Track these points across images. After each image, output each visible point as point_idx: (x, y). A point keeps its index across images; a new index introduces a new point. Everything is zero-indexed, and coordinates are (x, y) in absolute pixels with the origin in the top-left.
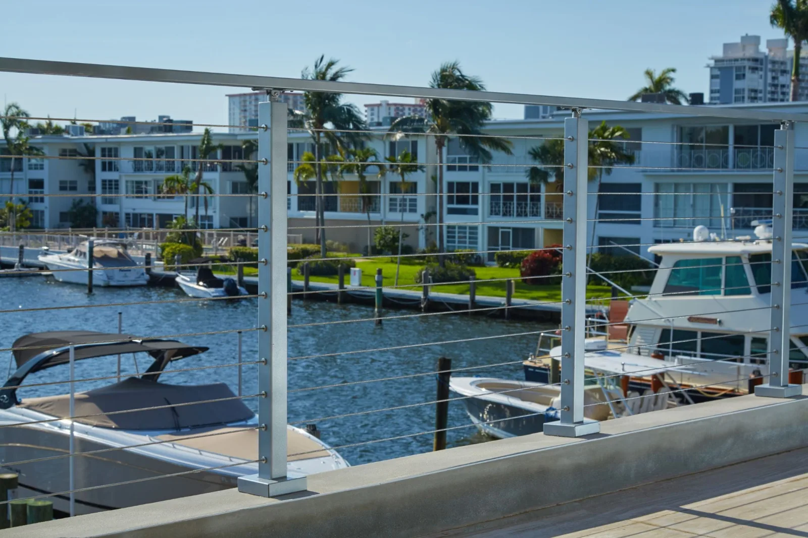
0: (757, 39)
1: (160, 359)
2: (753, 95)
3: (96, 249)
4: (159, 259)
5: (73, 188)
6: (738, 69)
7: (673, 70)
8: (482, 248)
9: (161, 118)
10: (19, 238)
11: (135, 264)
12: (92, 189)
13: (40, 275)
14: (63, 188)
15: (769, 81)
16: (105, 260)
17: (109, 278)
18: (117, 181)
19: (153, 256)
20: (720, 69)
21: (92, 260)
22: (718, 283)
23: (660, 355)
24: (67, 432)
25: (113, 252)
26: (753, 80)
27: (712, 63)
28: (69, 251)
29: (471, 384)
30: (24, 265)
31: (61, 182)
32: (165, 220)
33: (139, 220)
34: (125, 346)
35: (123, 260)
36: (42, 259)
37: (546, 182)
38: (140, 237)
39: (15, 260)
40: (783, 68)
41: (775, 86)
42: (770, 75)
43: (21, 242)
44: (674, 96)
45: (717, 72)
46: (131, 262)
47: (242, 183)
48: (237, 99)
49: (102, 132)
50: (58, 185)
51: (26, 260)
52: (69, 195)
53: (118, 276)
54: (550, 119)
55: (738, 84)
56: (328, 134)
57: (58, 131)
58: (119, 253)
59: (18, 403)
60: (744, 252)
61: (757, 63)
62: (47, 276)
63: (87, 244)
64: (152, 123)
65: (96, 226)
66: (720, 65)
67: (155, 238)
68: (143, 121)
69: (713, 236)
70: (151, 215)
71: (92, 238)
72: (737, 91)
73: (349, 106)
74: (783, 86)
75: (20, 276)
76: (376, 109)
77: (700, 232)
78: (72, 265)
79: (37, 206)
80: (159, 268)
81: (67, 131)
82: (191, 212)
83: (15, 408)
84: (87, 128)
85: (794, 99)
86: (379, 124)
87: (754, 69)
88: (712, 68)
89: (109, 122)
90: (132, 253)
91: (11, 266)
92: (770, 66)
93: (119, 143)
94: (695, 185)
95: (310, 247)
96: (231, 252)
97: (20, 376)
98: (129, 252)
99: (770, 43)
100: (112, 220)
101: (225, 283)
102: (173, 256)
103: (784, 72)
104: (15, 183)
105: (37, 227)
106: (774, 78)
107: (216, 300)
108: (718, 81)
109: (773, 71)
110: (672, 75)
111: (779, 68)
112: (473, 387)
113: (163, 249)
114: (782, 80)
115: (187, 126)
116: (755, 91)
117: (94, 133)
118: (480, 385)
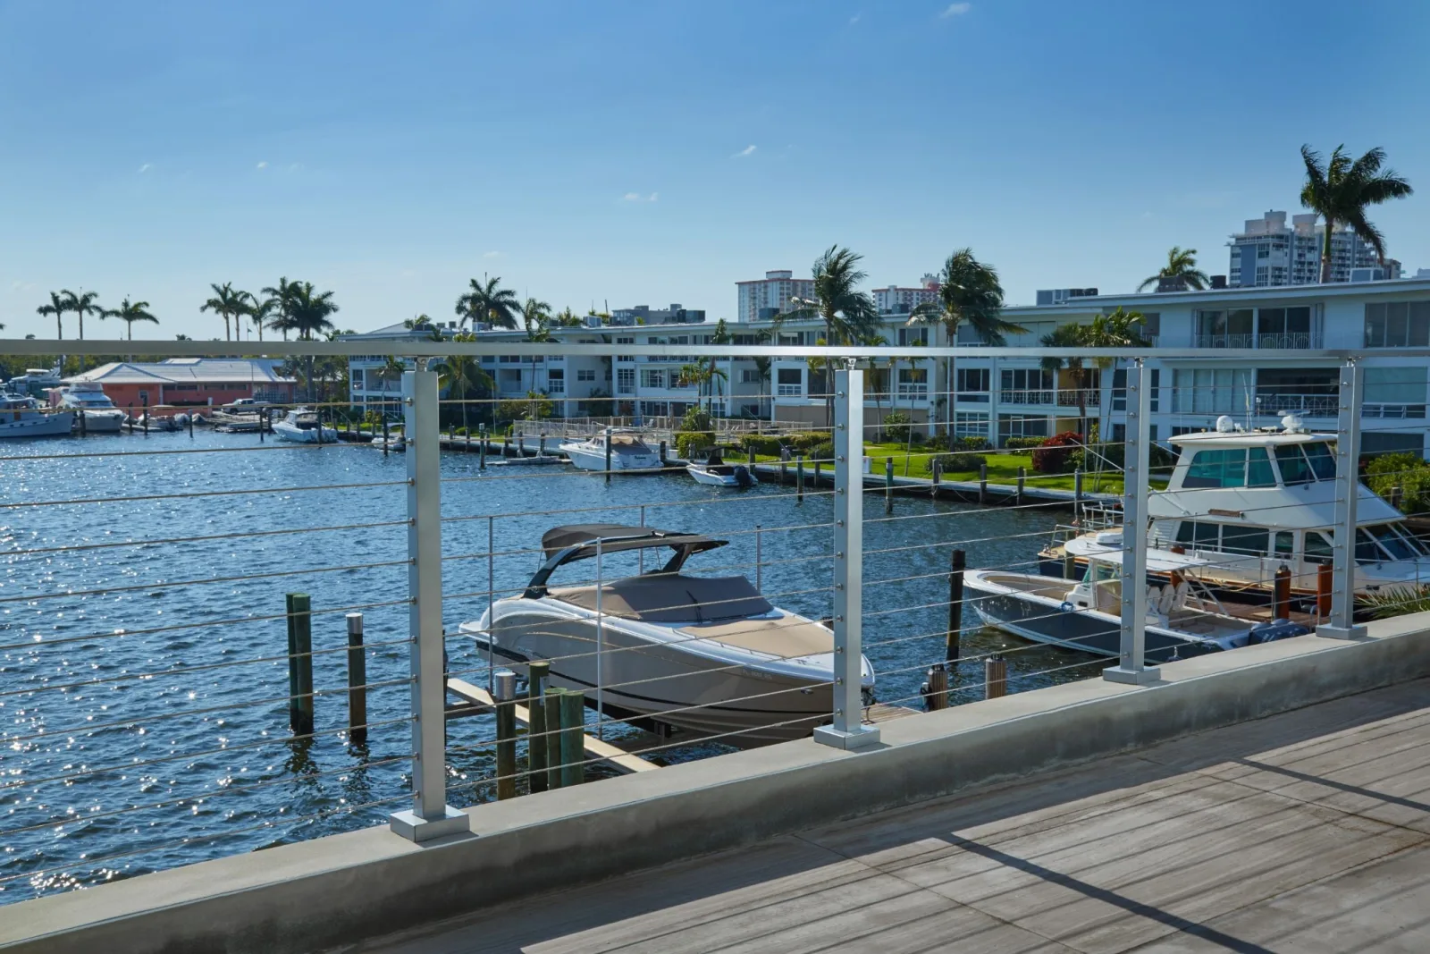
0: (1282, 215)
1: (681, 553)
2: (1277, 273)
3: (613, 438)
4: (674, 448)
5: (591, 378)
6: (1262, 246)
7: (1194, 252)
8: (993, 435)
9: (674, 306)
10: (541, 427)
11: (650, 452)
12: (609, 377)
13: (561, 463)
14: (581, 378)
15: (1295, 258)
16: (621, 447)
17: (625, 466)
18: (632, 370)
19: (668, 444)
20: (1241, 247)
21: (610, 448)
22: (1242, 475)
23: (1179, 550)
24: (595, 622)
25: (628, 440)
26: (1277, 258)
27: (1233, 241)
28: (588, 440)
29: (978, 577)
30: (544, 453)
31: (579, 372)
32: (679, 408)
33: (654, 409)
34: (647, 540)
35: (638, 448)
36: (562, 447)
37: (1059, 370)
38: (654, 425)
39: (537, 448)
40: (1310, 244)
41: (1302, 263)
42: (1295, 252)
43: (543, 431)
44: (1193, 278)
45: (1238, 251)
46: (646, 450)
47: (753, 372)
48: (747, 287)
49: (619, 323)
50: (576, 375)
51: (547, 448)
52: (588, 385)
53: (635, 465)
54: (1063, 305)
55: (1261, 263)
56: (838, 321)
57: (576, 322)
58: (634, 441)
59: (548, 594)
60: (1269, 443)
61: (1282, 240)
62: (567, 463)
63: (605, 432)
64: (665, 312)
65: (612, 415)
66: (1242, 243)
67: (669, 426)
68: (656, 309)
69: (1237, 426)
70: (666, 403)
71: (609, 427)
72: (1260, 270)
73: (860, 294)
74: (1311, 263)
75: (541, 463)
76: (884, 294)
77: (1223, 422)
78: (591, 453)
79: (557, 397)
80: (673, 455)
81: (584, 322)
82: (705, 400)
83: (544, 598)
84: (605, 319)
85: (1324, 281)
86: (889, 312)
87: (1279, 247)
88: (1232, 247)
89: (623, 311)
90: (647, 441)
91: (533, 454)
92: (1296, 243)
93: (634, 333)
94: (1216, 371)
95: (820, 435)
96: (743, 440)
97: (550, 567)
98: (645, 440)
99: (1296, 219)
100: (628, 408)
101: (736, 471)
102: (687, 444)
103: (1312, 249)
104: (536, 372)
105: (558, 417)
106: (1300, 255)
107: (726, 487)
108: (1239, 259)
109: (1299, 248)
110: (1192, 256)
111: (1306, 244)
112: (981, 580)
113: (677, 437)
114: (1310, 257)
115: (700, 315)
116: (1280, 269)
117: (611, 325)
118: (986, 579)
